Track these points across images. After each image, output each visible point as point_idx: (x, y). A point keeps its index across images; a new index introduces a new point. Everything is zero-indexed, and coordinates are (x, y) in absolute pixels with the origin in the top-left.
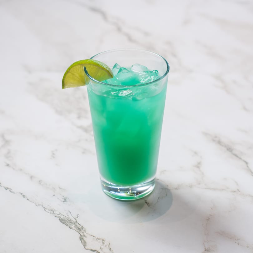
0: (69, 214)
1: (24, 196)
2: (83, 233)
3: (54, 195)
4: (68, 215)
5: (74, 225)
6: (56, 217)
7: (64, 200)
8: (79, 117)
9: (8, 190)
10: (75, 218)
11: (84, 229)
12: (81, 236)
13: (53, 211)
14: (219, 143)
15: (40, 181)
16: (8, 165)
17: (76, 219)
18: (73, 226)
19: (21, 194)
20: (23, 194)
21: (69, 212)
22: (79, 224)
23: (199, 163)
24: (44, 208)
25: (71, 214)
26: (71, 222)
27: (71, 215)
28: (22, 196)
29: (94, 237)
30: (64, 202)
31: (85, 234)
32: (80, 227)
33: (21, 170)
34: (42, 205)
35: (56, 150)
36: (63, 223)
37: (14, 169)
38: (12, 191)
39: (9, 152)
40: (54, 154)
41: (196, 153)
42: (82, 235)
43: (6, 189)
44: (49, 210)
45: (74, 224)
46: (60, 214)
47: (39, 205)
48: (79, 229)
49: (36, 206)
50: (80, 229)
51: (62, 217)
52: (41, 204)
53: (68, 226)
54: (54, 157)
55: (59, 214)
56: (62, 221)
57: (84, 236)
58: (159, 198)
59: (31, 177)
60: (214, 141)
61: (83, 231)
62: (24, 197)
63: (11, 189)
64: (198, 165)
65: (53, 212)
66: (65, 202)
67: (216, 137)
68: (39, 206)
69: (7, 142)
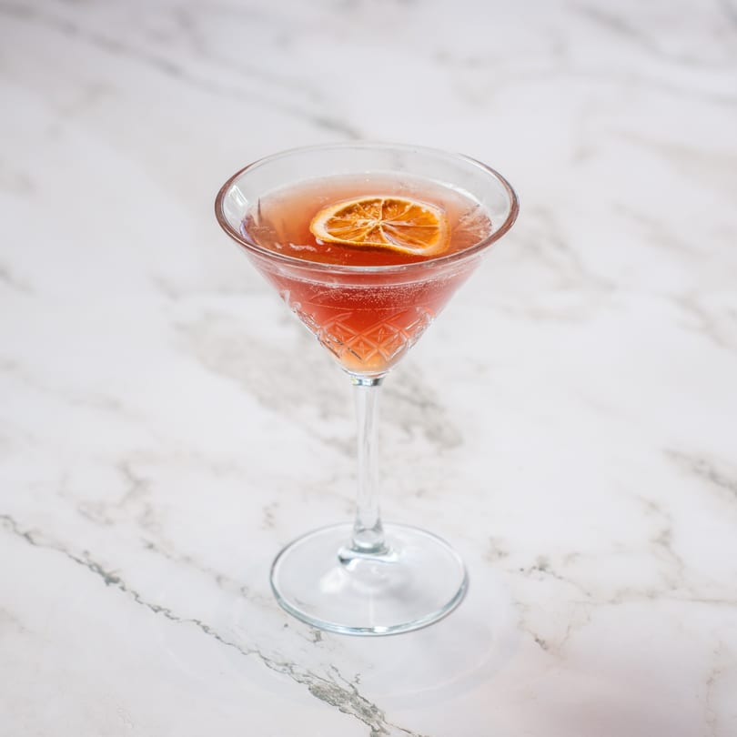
0: (334, 674)
1: (206, 629)
2: (378, 723)
3: (286, 626)
4: (331, 677)
5: (350, 703)
6: (299, 682)
7: (315, 638)
8: (325, 415)
9: (161, 614)
10: (351, 685)
11: (379, 713)
12: (374, 730)
13: (288, 667)
14: (714, 477)
15: (243, 590)
16: (151, 546)
17: (353, 687)
18: (348, 705)
19: (198, 623)
20: (202, 624)
21: (333, 668)
22: (365, 700)
23: (667, 533)
24: (265, 659)
25: (340, 672)
26: (342, 696)
27: (339, 675)
28: (201, 629)
29: (409, 732)
30: (315, 641)
31: (383, 725)
32: (367, 706)
33: (188, 559)
34: (258, 652)
35: (276, 505)
36: (321, 697)
37: (168, 557)
38: (170, 614)
39: (148, 512)
40: (270, 516)
41: (653, 506)
42: (377, 728)
43: (156, 611)
44: (278, 664)
45: (351, 699)
46: (309, 674)
47: (250, 651)
48: (365, 712)
49: (244, 653)
50: (368, 712)
51: (316, 682)
52: (255, 649)
53: (335, 705)
54: (271, 525)
55: (306, 673)
56: (318, 692)
57: (383, 730)
58: (569, 627)
59: (219, 579)
60: (698, 472)
61: (377, 718)
62: (206, 631)
63: (169, 611)
64: (664, 539)
65: (291, 668)
66: (317, 643)
67: (702, 462)
68: (251, 654)
69: (139, 485)
